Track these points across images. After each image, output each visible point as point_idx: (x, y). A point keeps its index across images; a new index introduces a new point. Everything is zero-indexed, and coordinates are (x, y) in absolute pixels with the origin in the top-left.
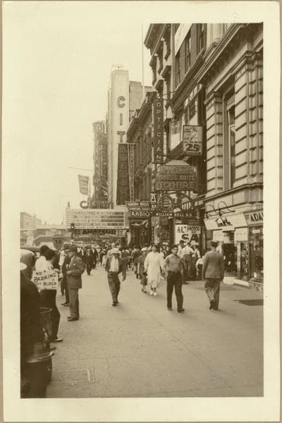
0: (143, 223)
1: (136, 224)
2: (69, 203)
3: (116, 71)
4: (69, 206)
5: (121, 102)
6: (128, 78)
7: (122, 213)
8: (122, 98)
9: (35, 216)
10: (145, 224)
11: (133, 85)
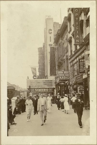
0: (66, 83)
1: (62, 83)
2: (28, 77)
3: (47, 18)
4: (28, 78)
5: (50, 32)
6: (53, 21)
7: (52, 81)
8: (51, 30)
9: (18, 86)
10: (67, 83)
11: (55, 24)
